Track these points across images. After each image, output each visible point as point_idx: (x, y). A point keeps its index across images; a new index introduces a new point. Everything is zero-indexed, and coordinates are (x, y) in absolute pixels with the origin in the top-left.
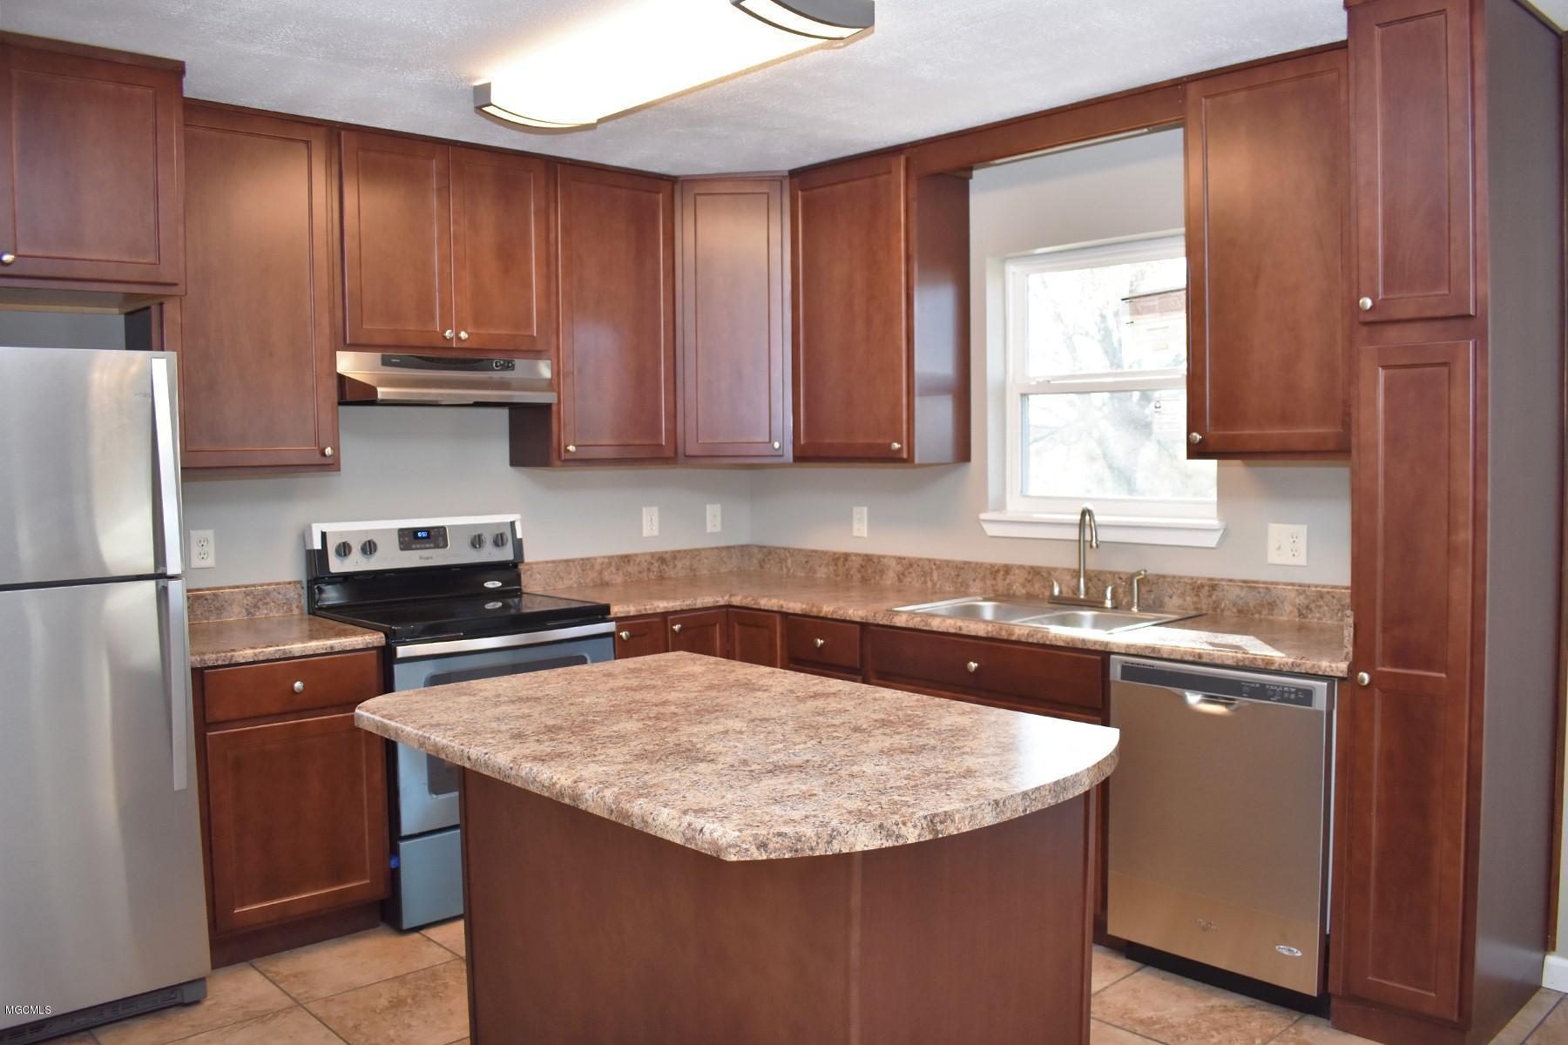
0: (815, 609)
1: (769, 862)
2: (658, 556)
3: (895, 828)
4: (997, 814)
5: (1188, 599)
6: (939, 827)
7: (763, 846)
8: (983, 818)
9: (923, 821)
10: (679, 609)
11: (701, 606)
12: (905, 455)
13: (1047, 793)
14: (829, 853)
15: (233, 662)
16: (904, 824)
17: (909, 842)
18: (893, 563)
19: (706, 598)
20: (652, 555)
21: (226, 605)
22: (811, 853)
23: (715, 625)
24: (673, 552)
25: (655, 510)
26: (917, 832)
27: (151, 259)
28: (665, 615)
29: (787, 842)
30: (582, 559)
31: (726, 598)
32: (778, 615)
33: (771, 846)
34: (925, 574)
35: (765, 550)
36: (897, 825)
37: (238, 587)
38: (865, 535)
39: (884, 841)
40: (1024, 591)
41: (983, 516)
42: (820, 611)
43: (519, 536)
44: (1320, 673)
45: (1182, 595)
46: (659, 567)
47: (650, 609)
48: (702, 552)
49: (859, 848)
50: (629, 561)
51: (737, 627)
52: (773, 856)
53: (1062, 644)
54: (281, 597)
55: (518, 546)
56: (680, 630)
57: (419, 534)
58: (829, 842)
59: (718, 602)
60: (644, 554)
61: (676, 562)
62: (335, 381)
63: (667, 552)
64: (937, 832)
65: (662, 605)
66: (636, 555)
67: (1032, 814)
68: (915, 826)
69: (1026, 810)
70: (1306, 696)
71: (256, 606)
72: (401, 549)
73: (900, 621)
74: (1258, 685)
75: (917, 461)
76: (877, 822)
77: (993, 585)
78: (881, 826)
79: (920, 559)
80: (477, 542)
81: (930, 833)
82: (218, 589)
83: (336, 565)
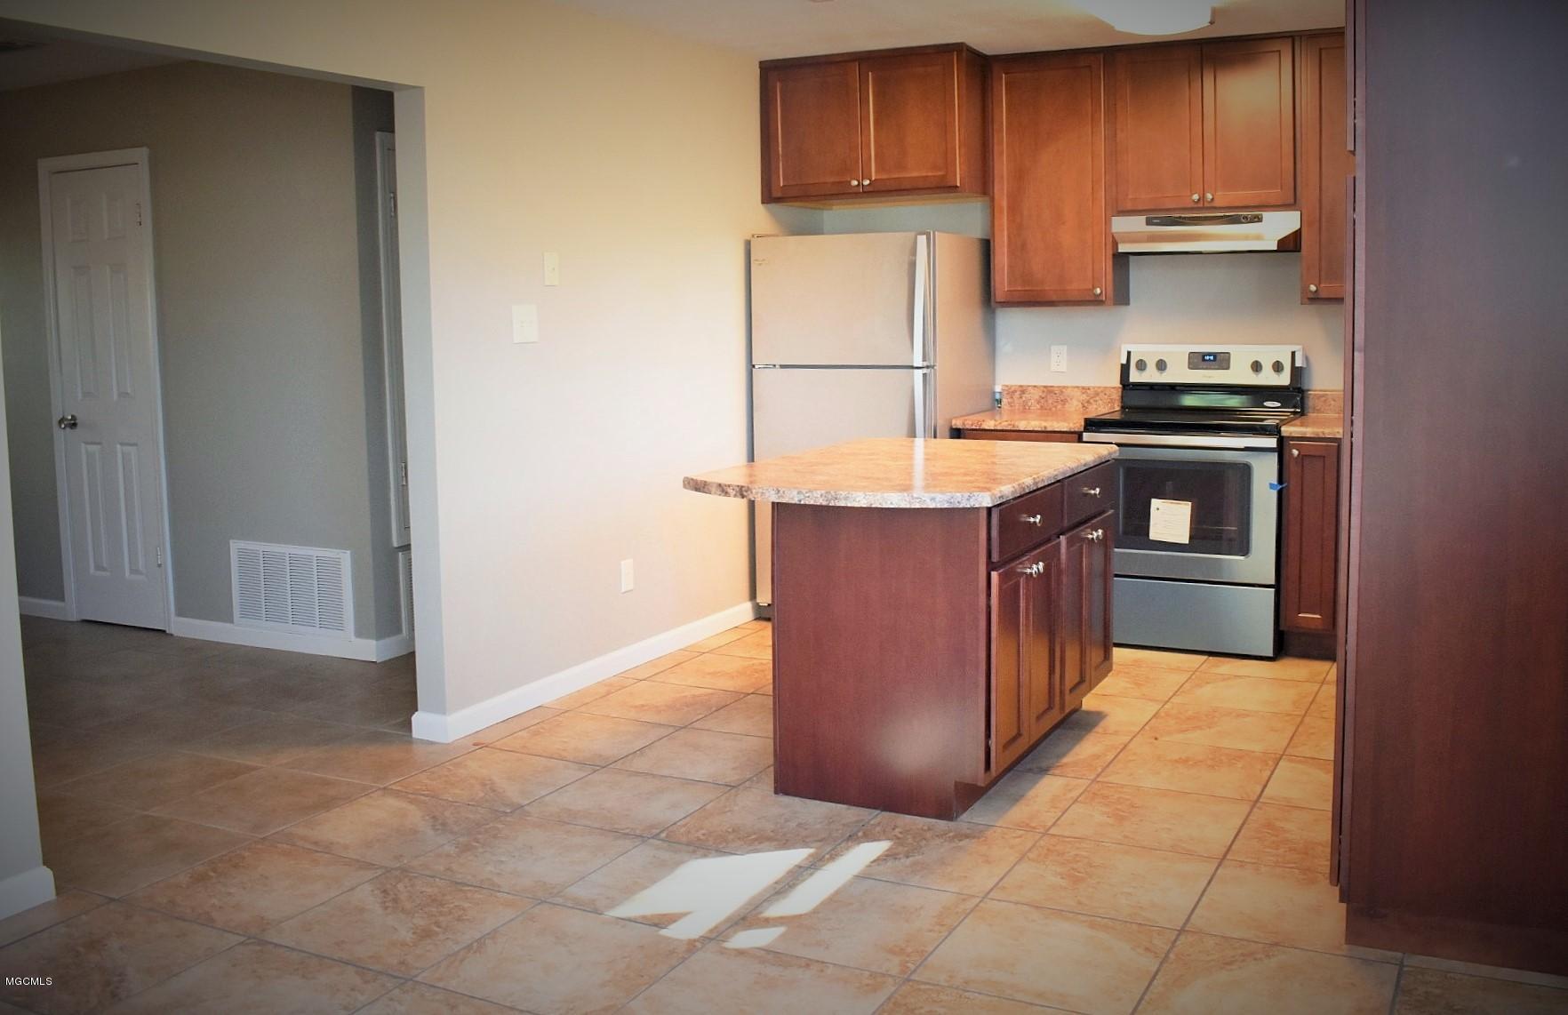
37: (1077, 387)
43: (1298, 364)
55: (1298, 373)
57: (1207, 358)
72: (1190, 368)
80: (1257, 367)
82: (1064, 387)
83: (1135, 377)
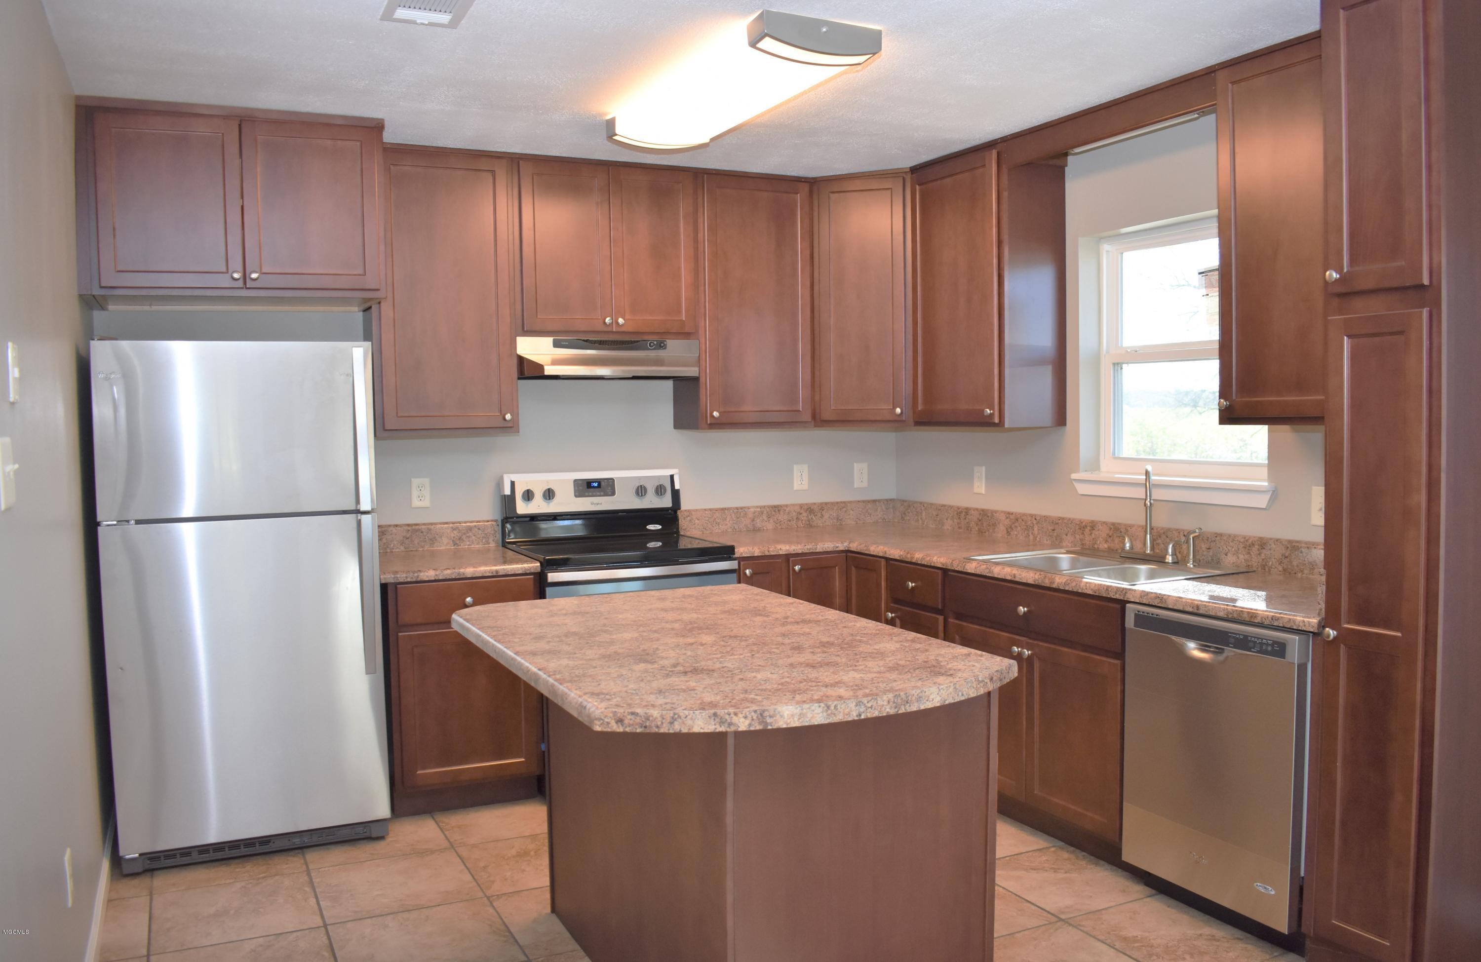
0: (909, 556)
1: (624, 734)
2: (806, 507)
3: (727, 717)
4: (828, 715)
5: (1241, 557)
6: (769, 720)
7: (620, 721)
8: (812, 717)
9: (753, 714)
10: (800, 552)
11: (821, 551)
12: (997, 420)
13: (885, 703)
14: (671, 731)
15: (419, 580)
16: (736, 714)
17: (740, 729)
18: (1002, 517)
19: (826, 543)
20: (801, 506)
21: (437, 537)
22: (657, 730)
23: (835, 567)
24: (822, 504)
25: (805, 468)
26: (747, 722)
27: (361, 271)
28: (788, 557)
29: (638, 720)
30: (737, 508)
31: (846, 544)
32: (883, 560)
33: (626, 722)
34: (1028, 528)
35: (906, 504)
36: (729, 714)
37: (447, 523)
38: (983, 492)
39: (717, 726)
40: (1106, 546)
41: (1074, 476)
42: (912, 558)
43: (677, 487)
44: (1295, 628)
45: (1236, 553)
46: (807, 517)
47: (773, 551)
48: (848, 504)
49: (696, 729)
50: (779, 511)
51: (853, 568)
52: (628, 730)
53: (1091, 592)
54: (480, 532)
55: (676, 494)
56: (800, 570)
57: (593, 484)
58: (671, 723)
59: (837, 547)
60: (793, 505)
61: (824, 513)
62: (515, 361)
63: (815, 504)
64: (766, 724)
65: (784, 548)
66: (786, 506)
67: (867, 720)
68: (746, 717)
69: (860, 715)
70: (1279, 649)
71: (460, 539)
72: (576, 496)
73: (971, 568)
74: (1241, 637)
75: (1006, 426)
76: (712, 711)
77: (1081, 540)
78: (715, 714)
79: (1024, 515)
80: (641, 491)
81: (760, 723)
82: (432, 524)
83: (522, 508)
